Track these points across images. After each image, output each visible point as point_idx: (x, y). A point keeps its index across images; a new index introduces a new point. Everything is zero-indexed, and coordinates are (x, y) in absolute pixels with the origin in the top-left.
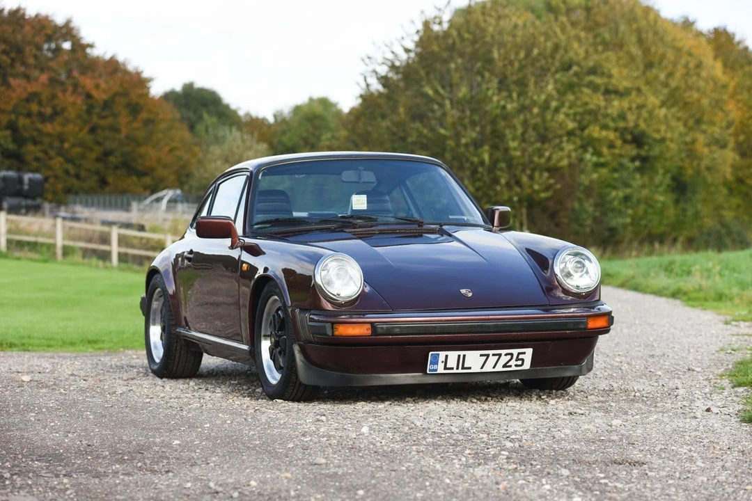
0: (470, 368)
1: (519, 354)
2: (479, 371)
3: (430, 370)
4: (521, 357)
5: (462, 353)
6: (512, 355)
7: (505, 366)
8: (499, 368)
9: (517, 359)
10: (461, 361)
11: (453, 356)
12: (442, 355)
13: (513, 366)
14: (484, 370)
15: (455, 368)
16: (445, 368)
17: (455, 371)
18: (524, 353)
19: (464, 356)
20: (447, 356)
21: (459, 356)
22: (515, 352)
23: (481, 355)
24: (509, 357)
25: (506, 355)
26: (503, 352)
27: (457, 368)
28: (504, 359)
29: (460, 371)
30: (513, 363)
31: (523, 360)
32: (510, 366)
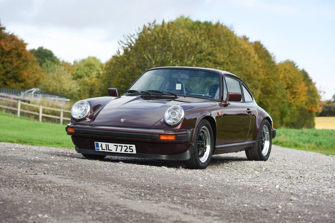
0: (111, 150)
1: (130, 147)
2: (115, 152)
3: (97, 149)
4: (131, 148)
5: (107, 144)
7: (125, 151)
8: (123, 152)
10: (107, 147)
11: (104, 144)
12: (100, 143)
13: (129, 152)
14: (117, 152)
15: (106, 150)
16: (102, 149)
17: (106, 151)
18: (132, 147)
19: (108, 145)
21: (106, 145)
22: (128, 145)
23: (114, 145)
24: (126, 148)
25: (125, 146)
26: (123, 145)
27: (107, 150)
28: (124, 148)
30: (128, 150)
31: (132, 149)
32: (128, 151)
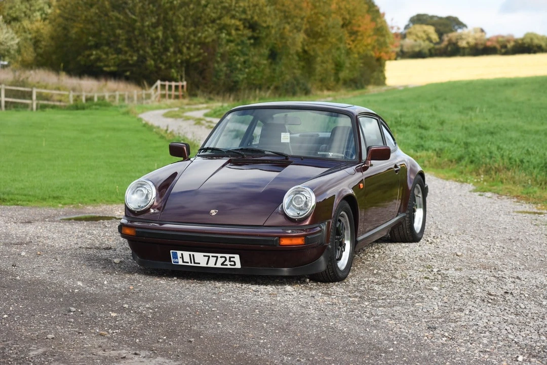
0: (199, 264)
1: (230, 258)
2: (205, 266)
3: (174, 262)
4: (232, 259)
5: (192, 253)
6: (225, 258)
7: (222, 264)
8: (219, 265)
9: (230, 261)
10: (192, 258)
11: (186, 254)
12: (179, 253)
13: (229, 265)
14: (209, 265)
15: (190, 262)
16: (183, 262)
17: (190, 264)
18: (234, 257)
19: (193, 255)
20: (182, 254)
21: (190, 255)
22: (227, 256)
23: (204, 256)
25: (221, 257)
26: (219, 255)
28: (221, 261)
29: (193, 264)
30: (227, 262)
31: (234, 262)
32: (227, 265)
